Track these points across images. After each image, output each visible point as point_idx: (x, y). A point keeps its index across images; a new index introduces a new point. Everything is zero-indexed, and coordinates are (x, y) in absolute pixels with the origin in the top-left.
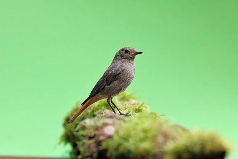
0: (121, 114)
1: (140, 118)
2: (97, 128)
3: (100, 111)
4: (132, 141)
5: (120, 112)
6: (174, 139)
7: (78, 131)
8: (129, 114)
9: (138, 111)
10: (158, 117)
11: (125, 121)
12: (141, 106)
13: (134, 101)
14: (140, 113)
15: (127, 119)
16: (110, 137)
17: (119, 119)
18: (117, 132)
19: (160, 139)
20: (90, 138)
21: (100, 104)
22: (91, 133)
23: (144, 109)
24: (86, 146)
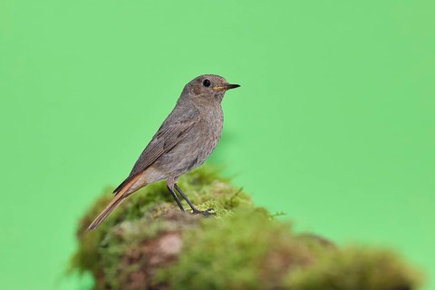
0: (196, 212)
1: (233, 220)
2: (146, 241)
3: (151, 205)
4: (216, 267)
5: (193, 209)
6: (303, 262)
7: (106, 246)
8: (212, 211)
9: (231, 205)
10: (272, 217)
11: (203, 227)
12: (236, 195)
13: (221, 186)
14: (234, 209)
15: (207, 221)
16: (172, 259)
17: (192, 222)
18: (186, 249)
19: (276, 263)
20: (131, 261)
21: (152, 192)
22: (134, 250)
23: (242, 201)
24: (123, 277)
